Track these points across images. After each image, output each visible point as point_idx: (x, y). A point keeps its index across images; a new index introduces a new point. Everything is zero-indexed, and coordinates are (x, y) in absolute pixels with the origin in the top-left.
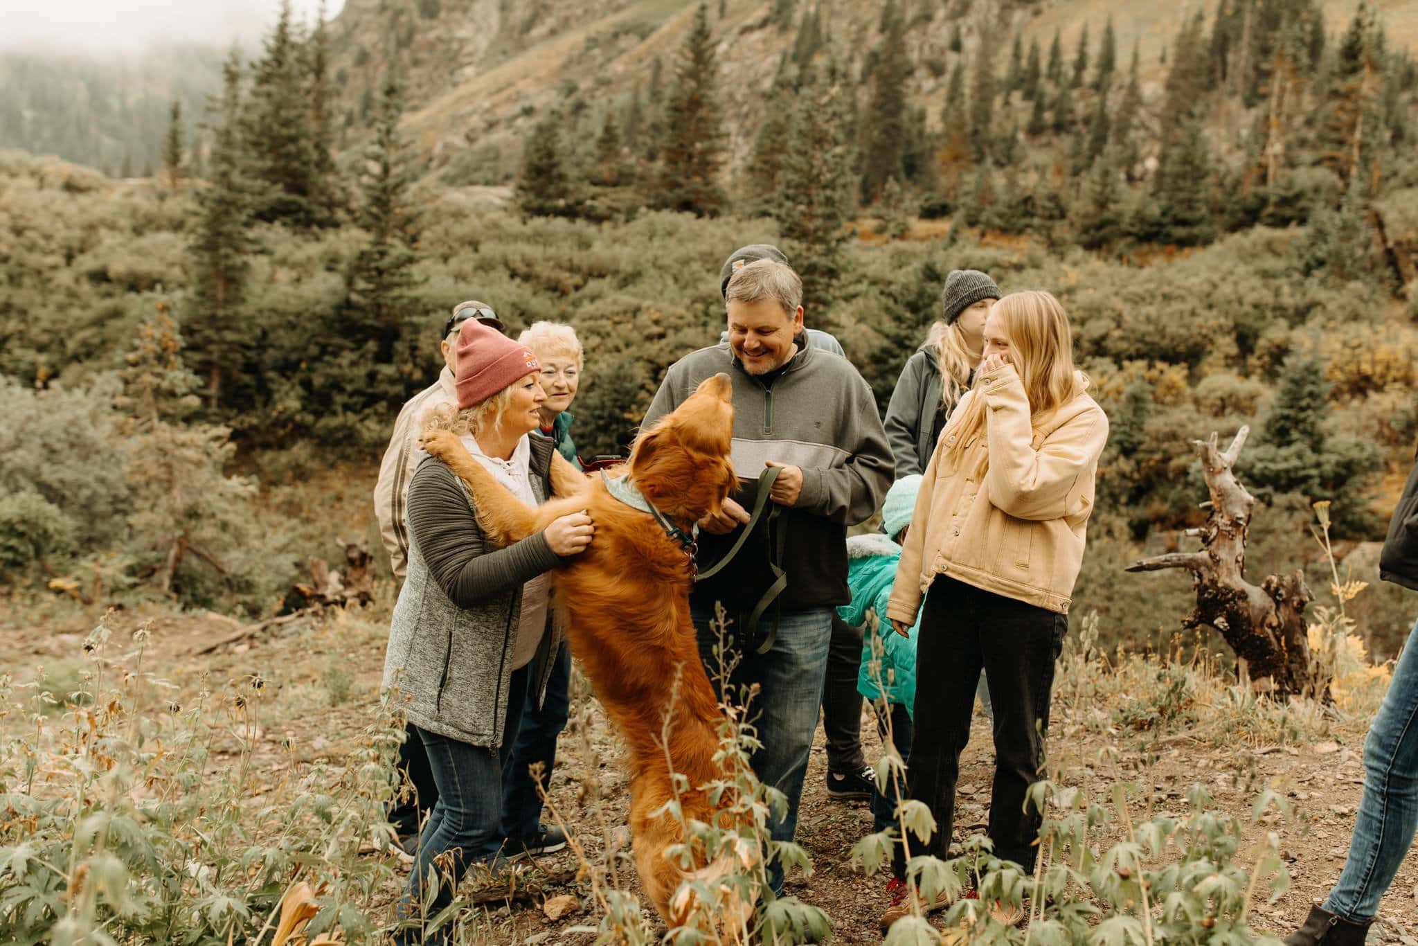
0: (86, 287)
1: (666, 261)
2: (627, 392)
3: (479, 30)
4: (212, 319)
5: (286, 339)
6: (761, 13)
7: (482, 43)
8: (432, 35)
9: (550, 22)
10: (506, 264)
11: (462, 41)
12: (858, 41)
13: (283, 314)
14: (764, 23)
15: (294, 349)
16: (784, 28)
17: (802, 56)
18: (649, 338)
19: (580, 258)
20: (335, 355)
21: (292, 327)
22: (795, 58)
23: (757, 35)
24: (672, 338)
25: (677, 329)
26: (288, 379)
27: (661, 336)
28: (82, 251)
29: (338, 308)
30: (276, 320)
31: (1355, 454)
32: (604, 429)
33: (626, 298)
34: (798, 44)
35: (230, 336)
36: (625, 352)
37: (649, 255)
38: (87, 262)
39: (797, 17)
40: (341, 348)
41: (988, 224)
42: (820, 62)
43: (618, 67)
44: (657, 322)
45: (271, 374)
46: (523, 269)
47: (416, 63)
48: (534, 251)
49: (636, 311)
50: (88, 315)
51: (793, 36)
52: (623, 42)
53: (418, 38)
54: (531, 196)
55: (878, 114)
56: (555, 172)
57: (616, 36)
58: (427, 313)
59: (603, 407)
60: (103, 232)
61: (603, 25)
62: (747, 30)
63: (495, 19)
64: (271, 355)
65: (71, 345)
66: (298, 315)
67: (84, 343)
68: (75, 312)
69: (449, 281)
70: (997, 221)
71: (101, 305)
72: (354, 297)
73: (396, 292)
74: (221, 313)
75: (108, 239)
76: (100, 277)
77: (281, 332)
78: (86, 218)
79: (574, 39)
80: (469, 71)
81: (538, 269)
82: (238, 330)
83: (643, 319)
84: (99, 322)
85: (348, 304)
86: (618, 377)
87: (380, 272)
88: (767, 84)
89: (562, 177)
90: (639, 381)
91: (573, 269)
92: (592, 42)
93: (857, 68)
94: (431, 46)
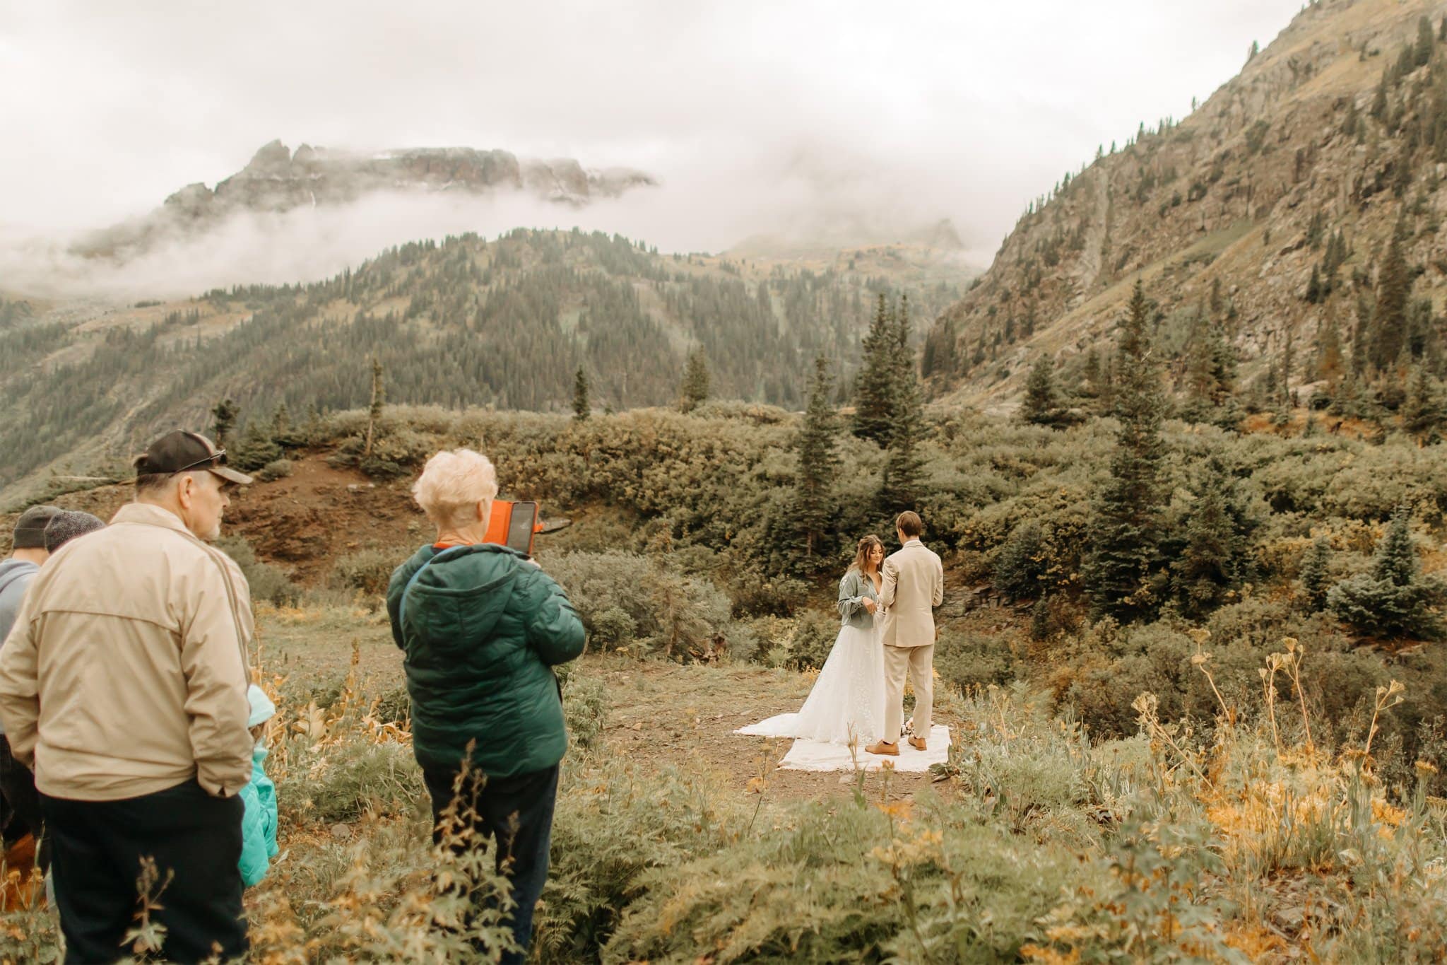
0: (755, 484)
1: (1090, 454)
2: (1035, 543)
3: (1087, 269)
4: (807, 503)
5: (851, 512)
6: (1298, 237)
7: (1089, 278)
8: (1053, 277)
9: (1138, 259)
10: (992, 460)
11: (1074, 278)
12: (1376, 253)
13: (853, 497)
14: (1300, 245)
15: (855, 519)
16: (1316, 248)
17: (1330, 268)
18: (1057, 508)
19: (1041, 453)
20: (877, 522)
21: (856, 505)
22: (1324, 269)
23: (1295, 254)
24: (1069, 508)
25: (1074, 502)
26: (852, 536)
27: (1064, 506)
28: (759, 461)
29: (878, 494)
30: (849, 500)
31: (1424, 586)
32: (1019, 567)
33: (1052, 482)
34: (1326, 258)
35: (815, 513)
36: (1041, 517)
37: (1079, 452)
38: (758, 469)
39: (1326, 238)
40: (880, 517)
41: (1349, 414)
42: (1345, 270)
43: (1188, 287)
44: (1063, 498)
45: (841, 534)
46: (1001, 462)
47: (1043, 297)
48: (1011, 451)
49: (1055, 490)
50: (753, 500)
51: (1323, 252)
52: (1192, 268)
53: (1044, 279)
54: (1031, 410)
55: (1385, 308)
56: (1048, 393)
57: (1186, 264)
58: (932, 494)
59: (1018, 553)
60: (770, 449)
61: (1177, 258)
62: (1288, 250)
63: (1098, 262)
64: (843, 522)
65: (743, 518)
66: (861, 497)
67: (749, 517)
68: (748, 499)
69: (953, 471)
70: (1355, 411)
71: (760, 494)
72: (890, 486)
73: (916, 482)
74: (811, 500)
75: (772, 453)
76: (762, 477)
77: (849, 508)
78: (762, 442)
79: (1155, 270)
80: (1080, 299)
81: (1011, 462)
82: (823, 509)
83: (1057, 495)
84: (757, 505)
85: (885, 491)
86: (1030, 534)
87: (904, 471)
88: (1303, 290)
89: (1052, 396)
90: (1044, 536)
91: (1034, 462)
92: (1168, 271)
93: (1376, 273)
94: (1053, 284)
